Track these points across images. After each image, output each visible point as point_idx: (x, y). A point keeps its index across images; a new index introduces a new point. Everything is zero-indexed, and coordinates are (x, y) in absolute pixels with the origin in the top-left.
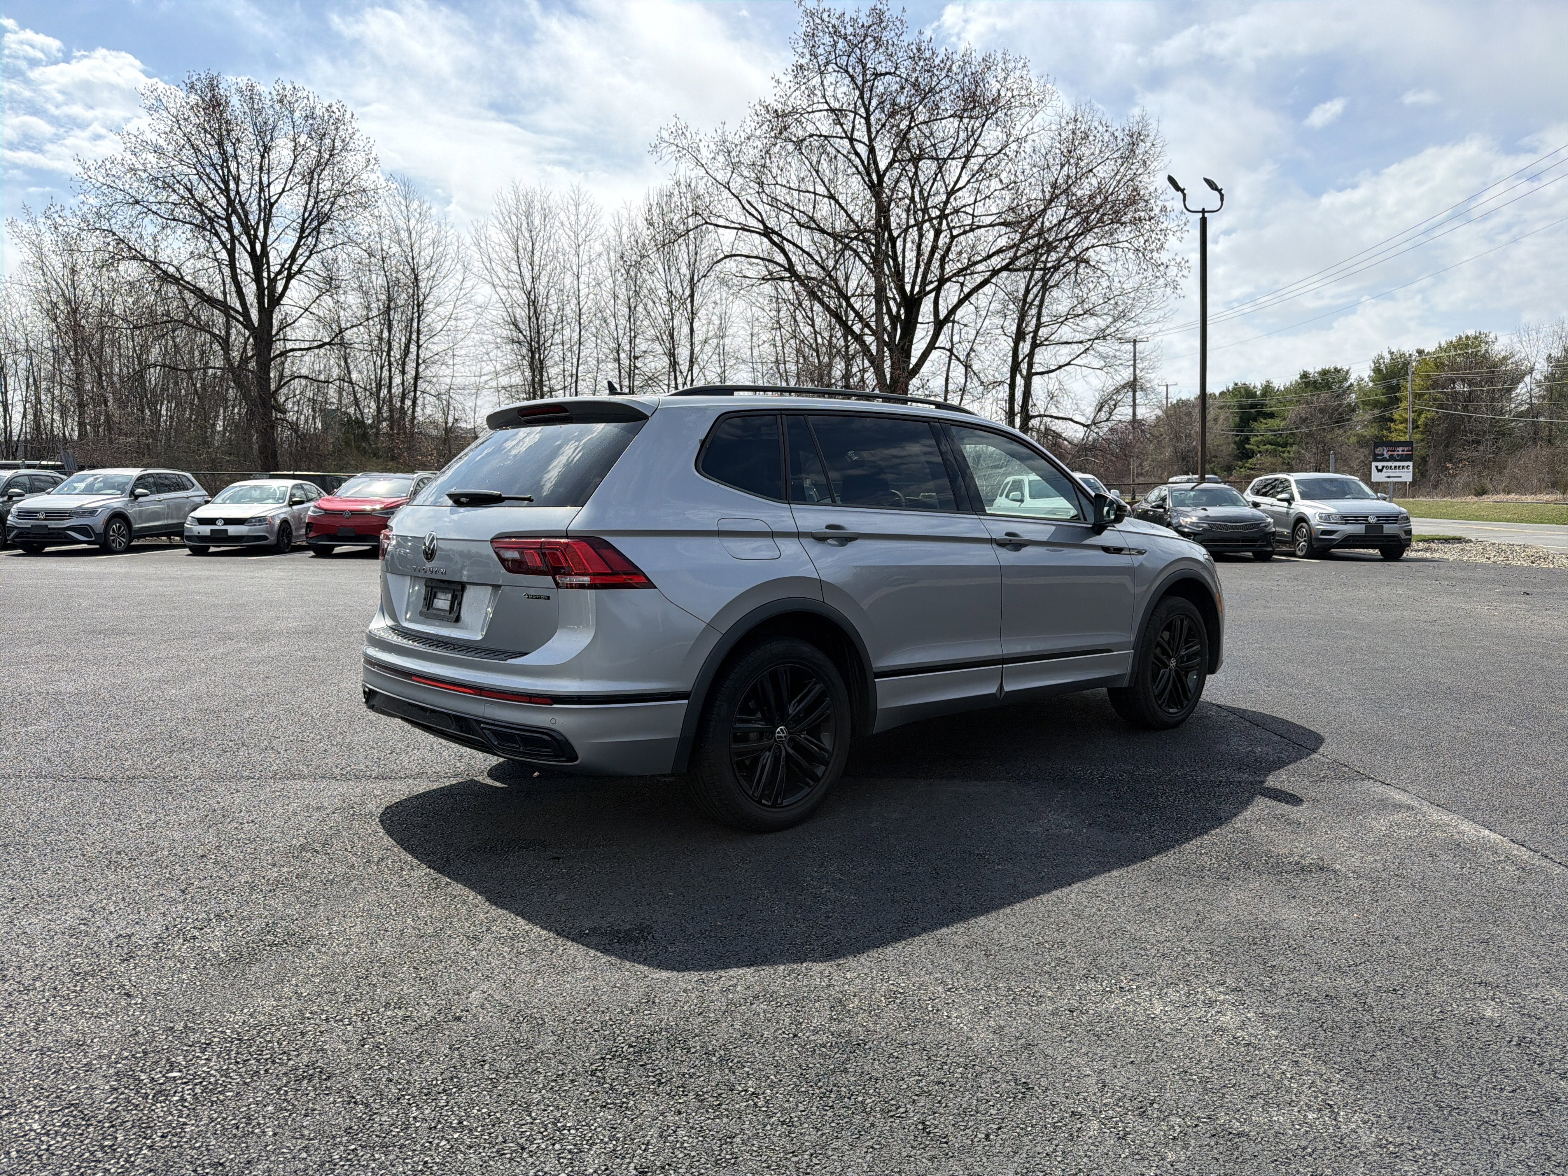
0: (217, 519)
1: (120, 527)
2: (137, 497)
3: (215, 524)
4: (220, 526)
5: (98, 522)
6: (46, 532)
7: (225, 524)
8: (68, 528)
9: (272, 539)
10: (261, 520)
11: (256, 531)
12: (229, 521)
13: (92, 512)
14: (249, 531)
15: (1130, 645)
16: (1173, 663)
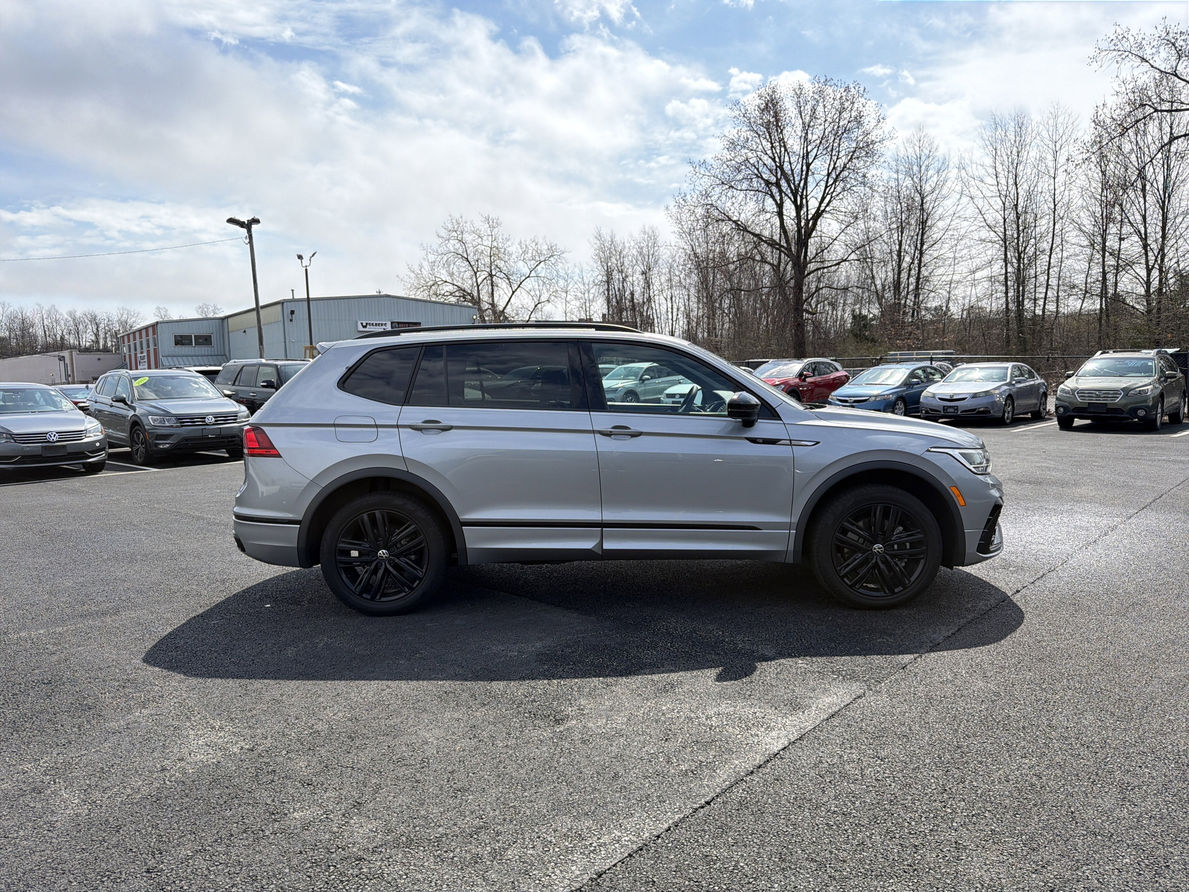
0: (674, 395)
2: (644, 381)
15: (789, 526)
16: (879, 548)
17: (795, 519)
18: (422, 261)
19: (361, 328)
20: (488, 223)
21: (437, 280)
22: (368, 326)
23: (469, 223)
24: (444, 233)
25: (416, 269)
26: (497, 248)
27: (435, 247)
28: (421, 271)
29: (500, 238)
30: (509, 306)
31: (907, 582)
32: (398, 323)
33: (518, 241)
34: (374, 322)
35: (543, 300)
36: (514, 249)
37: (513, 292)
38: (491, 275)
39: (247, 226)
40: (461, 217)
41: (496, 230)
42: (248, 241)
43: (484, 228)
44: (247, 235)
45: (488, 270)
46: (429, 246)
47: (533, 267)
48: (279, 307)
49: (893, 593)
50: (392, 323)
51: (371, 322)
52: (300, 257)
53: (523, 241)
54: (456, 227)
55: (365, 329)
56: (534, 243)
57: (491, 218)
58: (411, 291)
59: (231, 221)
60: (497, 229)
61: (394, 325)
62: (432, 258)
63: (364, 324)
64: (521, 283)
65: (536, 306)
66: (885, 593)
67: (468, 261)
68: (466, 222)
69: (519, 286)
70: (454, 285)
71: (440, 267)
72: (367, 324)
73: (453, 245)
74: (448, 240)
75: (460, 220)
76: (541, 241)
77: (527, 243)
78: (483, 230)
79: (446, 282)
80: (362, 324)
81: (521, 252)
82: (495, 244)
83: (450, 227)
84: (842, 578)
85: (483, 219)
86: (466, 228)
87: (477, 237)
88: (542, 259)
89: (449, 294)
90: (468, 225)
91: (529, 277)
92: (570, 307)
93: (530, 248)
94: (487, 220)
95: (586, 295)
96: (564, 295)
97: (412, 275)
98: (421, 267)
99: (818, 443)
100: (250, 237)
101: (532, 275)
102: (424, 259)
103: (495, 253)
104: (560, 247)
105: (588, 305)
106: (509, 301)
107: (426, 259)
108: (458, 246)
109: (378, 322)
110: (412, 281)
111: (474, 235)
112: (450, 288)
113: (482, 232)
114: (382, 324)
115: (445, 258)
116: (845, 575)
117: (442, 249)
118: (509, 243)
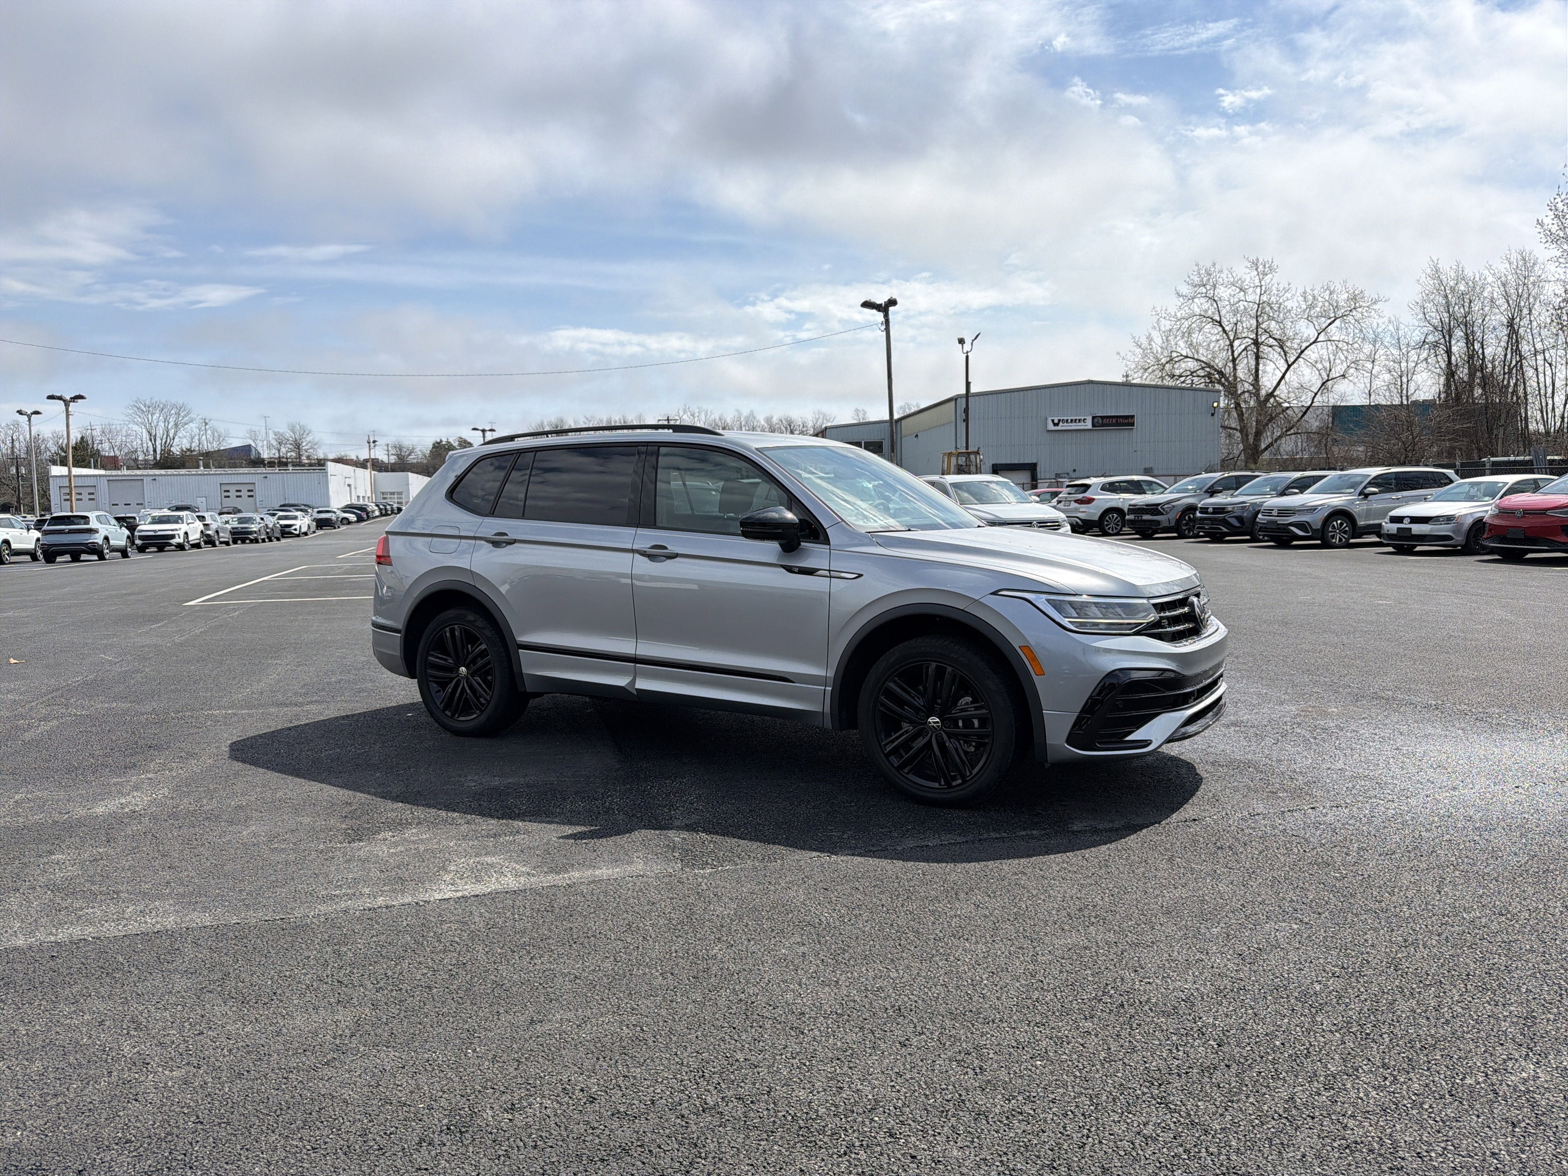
0: (1404, 517)
1: (1341, 524)
2: (1366, 496)
3: (1402, 522)
4: (1406, 525)
5: (1316, 520)
6: (1275, 527)
7: (1410, 523)
8: (1291, 524)
9: (1460, 539)
10: (1449, 519)
11: (1438, 530)
12: (1415, 520)
13: (1313, 509)
14: (1431, 531)
15: (824, 681)
16: (934, 723)
17: (831, 674)
18: (1151, 331)
19: (1051, 427)
20: (1256, 269)
21: (1174, 355)
22: (1061, 424)
23: (1225, 272)
24: (1185, 290)
25: (1144, 341)
26: (1269, 304)
27: (1172, 310)
28: (1150, 345)
29: (1274, 289)
30: (1282, 386)
31: (968, 774)
32: (1103, 418)
33: (1301, 290)
34: (1070, 418)
35: (1334, 376)
36: (1294, 303)
37: (1289, 366)
38: (1256, 343)
39: (884, 308)
40: (1214, 265)
41: (1268, 278)
42: (883, 327)
43: (1249, 277)
44: (883, 319)
45: (1253, 336)
46: (1164, 309)
47: (1324, 326)
48: (953, 403)
49: (950, 786)
50: (1094, 418)
51: (1065, 418)
52: (961, 341)
53: (1308, 290)
54: (1205, 279)
55: (1056, 428)
56: (1328, 292)
57: (1261, 260)
58: (1135, 373)
59: (867, 305)
60: (1270, 276)
61: (1096, 420)
62: (1166, 325)
63: (1056, 421)
64: (1302, 352)
65: (1323, 384)
66: (940, 785)
67: (1221, 325)
68: (1221, 271)
69: (1299, 357)
70: (1197, 360)
71: (1179, 338)
72: (1059, 421)
73: (1200, 305)
74: (1193, 299)
75: (1212, 269)
76: (1339, 288)
77: (1316, 292)
78: (1248, 280)
79: (1187, 357)
80: (1053, 421)
81: (1304, 307)
82: (1264, 298)
83: (1197, 280)
84: (887, 756)
85: (1249, 265)
86: (1221, 280)
87: (1238, 290)
88: (1339, 313)
89: (1189, 373)
90: (1224, 276)
91: (1315, 342)
92: (1377, 383)
93: (1320, 299)
94: (1255, 265)
95: (1404, 364)
96: (1369, 365)
97: (1138, 351)
98: (1150, 339)
99: (860, 576)
100: (887, 322)
101: (1321, 338)
102: (1154, 328)
103: (1260, 312)
104: (1370, 294)
105: (1405, 379)
106: (1283, 377)
107: (1157, 327)
108: (1206, 306)
109: (1074, 418)
110: (1137, 360)
111: (1234, 288)
112: (1191, 365)
113: (1247, 282)
114: (1080, 421)
115: (1186, 324)
116: (892, 752)
117: (1182, 312)
118: (1288, 295)
